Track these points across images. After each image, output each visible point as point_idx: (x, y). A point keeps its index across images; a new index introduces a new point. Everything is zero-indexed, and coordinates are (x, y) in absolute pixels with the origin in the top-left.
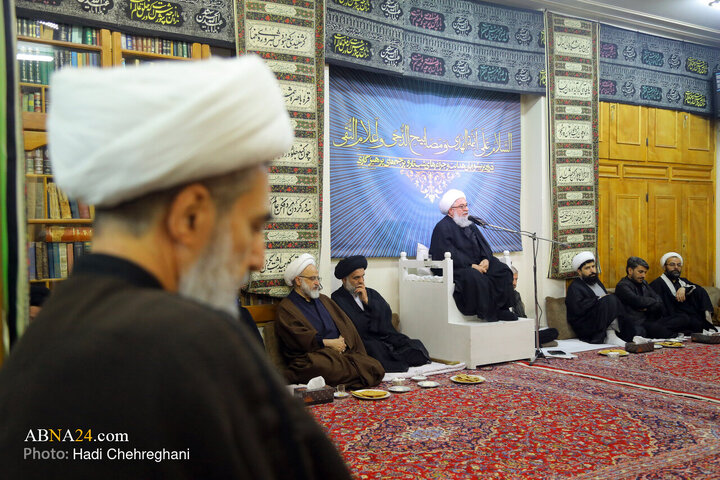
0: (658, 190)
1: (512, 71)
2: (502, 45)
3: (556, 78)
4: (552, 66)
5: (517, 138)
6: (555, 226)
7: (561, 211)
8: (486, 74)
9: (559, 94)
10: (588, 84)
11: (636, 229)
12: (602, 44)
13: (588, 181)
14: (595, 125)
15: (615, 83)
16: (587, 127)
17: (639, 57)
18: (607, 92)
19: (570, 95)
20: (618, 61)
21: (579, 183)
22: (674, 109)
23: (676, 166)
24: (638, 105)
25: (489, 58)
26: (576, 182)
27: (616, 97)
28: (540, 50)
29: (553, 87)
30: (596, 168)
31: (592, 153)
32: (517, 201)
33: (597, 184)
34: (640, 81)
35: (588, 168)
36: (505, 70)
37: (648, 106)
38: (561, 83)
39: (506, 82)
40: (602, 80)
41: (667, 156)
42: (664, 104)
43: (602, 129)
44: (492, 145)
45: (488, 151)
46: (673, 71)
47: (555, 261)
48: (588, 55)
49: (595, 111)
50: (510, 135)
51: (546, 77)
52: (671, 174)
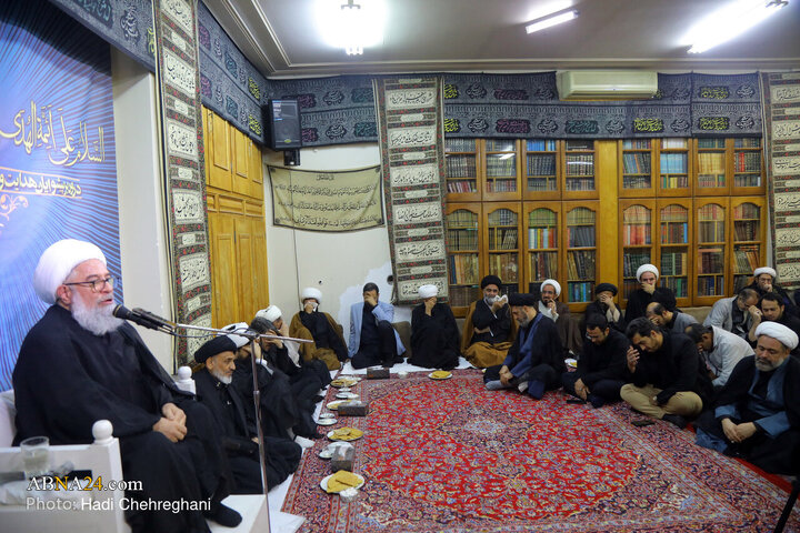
1: (116, 11)
4: (159, 27)
5: (110, 138)
21: (192, 219)
22: (244, 133)
24: (225, 119)
39: (110, 24)
44: (77, 145)
50: (101, 131)
51: (155, 42)
52: (245, 209)
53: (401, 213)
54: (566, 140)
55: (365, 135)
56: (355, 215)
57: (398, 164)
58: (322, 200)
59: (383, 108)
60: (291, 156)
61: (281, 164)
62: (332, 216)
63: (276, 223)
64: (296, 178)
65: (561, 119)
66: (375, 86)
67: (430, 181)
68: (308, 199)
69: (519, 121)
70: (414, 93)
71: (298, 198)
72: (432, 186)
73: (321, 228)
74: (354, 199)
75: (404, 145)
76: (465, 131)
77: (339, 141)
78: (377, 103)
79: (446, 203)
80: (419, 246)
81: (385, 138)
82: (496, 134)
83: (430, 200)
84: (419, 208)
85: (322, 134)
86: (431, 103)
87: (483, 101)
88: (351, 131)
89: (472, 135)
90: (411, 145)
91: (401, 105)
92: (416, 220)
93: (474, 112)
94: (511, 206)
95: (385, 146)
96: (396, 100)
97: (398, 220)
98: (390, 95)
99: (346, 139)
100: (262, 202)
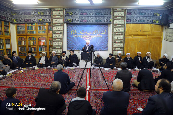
0: (143, 40)
1: (103, 20)
2: (101, 16)
3: (114, 20)
4: (113, 18)
5: (107, 31)
6: (113, 47)
7: (114, 44)
8: (97, 21)
9: (115, 23)
10: (123, 21)
11: (136, 47)
12: (127, 13)
13: (122, 38)
14: (124, 28)
15: (131, 20)
17: (138, 14)
18: (129, 21)
19: (118, 23)
20: (131, 16)
21: (119, 39)
22: (149, 24)
23: (149, 35)
24: (138, 23)
25: (97, 18)
27: (131, 22)
28: (110, 16)
29: (113, 22)
30: (124, 36)
31: (123, 33)
33: (124, 39)
34: (138, 19)
36: (101, 20)
39: (102, 22)
40: (127, 20)
41: (147, 33)
42: (146, 23)
43: (126, 29)
45: (100, 34)
46: (149, 16)
51: (112, 20)
52: (148, 37)
60: (169, 26)
61: (167, 27)
63: (165, 40)
100: (161, 35)
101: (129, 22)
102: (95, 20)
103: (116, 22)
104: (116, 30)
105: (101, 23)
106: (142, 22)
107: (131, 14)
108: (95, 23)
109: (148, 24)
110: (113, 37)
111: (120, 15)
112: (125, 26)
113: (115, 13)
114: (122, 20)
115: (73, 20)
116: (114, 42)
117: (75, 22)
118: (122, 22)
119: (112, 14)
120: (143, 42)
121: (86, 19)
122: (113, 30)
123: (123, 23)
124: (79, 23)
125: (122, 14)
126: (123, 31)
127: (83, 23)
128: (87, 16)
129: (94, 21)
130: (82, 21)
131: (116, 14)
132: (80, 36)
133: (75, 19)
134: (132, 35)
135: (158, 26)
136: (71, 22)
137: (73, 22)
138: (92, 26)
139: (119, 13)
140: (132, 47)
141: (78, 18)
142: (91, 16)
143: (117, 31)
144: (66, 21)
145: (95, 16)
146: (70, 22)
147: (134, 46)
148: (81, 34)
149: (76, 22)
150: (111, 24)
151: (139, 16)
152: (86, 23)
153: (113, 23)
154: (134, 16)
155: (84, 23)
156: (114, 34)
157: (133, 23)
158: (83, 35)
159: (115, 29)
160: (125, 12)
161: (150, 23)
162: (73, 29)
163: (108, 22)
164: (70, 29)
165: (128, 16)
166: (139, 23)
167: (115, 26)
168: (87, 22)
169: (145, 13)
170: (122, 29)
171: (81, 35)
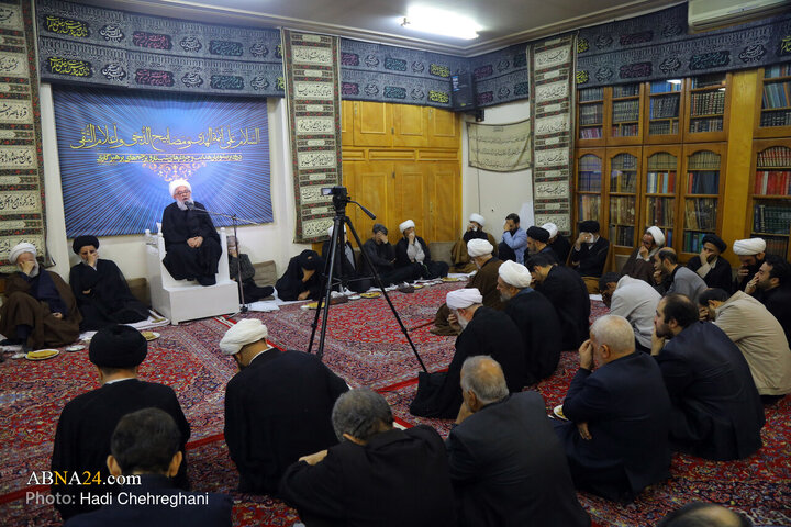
0: (404, 168)
1: (247, 80)
2: (236, 58)
3: (295, 83)
4: (290, 74)
5: (265, 132)
6: (298, 202)
7: (303, 190)
8: (219, 83)
9: (298, 96)
10: (330, 87)
11: (382, 200)
12: (343, 54)
13: (332, 164)
14: (337, 119)
15: (357, 85)
16: (330, 121)
17: (381, 64)
18: (350, 92)
19: (311, 96)
20: (359, 68)
21: (322, 167)
22: (419, 105)
23: (422, 149)
24: (382, 102)
25: (222, 69)
26: (318, 166)
27: (358, 96)
28: (278, 60)
29: (292, 90)
30: (339, 153)
31: (334, 142)
32: (268, 182)
33: (339, 165)
34: (383, 82)
35: (331, 155)
36: (241, 78)
37: (392, 103)
38: (299, 87)
39: (241, 88)
40: (343, 84)
41: (414, 142)
42: (410, 101)
43: (344, 123)
44: (239, 139)
45: (233, 144)
46: (416, 74)
47: (299, 230)
48: (329, 63)
49: (337, 108)
50: (257, 130)
51: (284, 82)
52: (418, 156)
53: (542, 158)
54: (691, 77)
55: (521, 94)
56: (515, 159)
57: (541, 116)
58: (496, 147)
59: (532, 69)
60: (480, 116)
61: (473, 120)
62: (501, 159)
63: (470, 165)
64: (481, 131)
65: (685, 56)
66: (528, 52)
67: (561, 129)
68: (488, 146)
69: (642, 64)
70: (554, 52)
71: (482, 146)
72: (564, 133)
73: (494, 169)
74: (514, 146)
75: (545, 99)
76: (593, 81)
77: (505, 99)
78: (529, 66)
79: (576, 148)
80: (552, 185)
81: (533, 95)
82: (620, 81)
83: (562, 146)
84: (554, 153)
85: (495, 96)
86: (565, 59)
87: (609, 50)
88: (512, 91)
89: (598, 84)
90: (550, 98)
91: (546, 65)
92: (552, 164)
93: (601, 62)
94: (630, 150)
95: (533, 102)
96: (542, 60)
97: (538, 164)
98: (538, 57)
99: (509, 98)
100: (456, 150)
101: (353, 96)
102: (212, 78)
103: (303, 90)
104: (305, 125)
105: (237, 92)
106: (396, 97)
107: (358, 64)
108: (213, 91)
109: (415, 107)
110: (295, 161)
111: (316, 61)
112: (338, 113)
113: (296, 51)
114: (326, 84)
115: (90, 65)
116: (301, 179)
117: (104, 82)
118: (325, 91)
119: (283, 52)
120: (406, 175)
121: (162, 69)
122: (293, 126)
123: (331, 97)
124: (132, 86)
125: (324, 56)
126: (331, 130)
127: (148, 87)
128: (167, 52)
129: (207, 81)
130: (143, 75)
131: (300, 55)
132: (133, 158)
133: (104, 63)
134: (367, 150)
135: (445, 114)
136: (84, 80)
137: (95, 80)
138: (194, 103)
139: (310, 51)
140: (369, 197)
141: (121, 60)
142: (189, 54)
143: (311, 131)
144: (49, 68)
145: (209, 56)
146: (74, 79)
147: (376, 193)
148: (137, 149)
149: (112, 82)
150: (283, 101)
151: (384, 70)
152: (167, 88)
153: (292, 97)
154: (367, 69)
155: (156, 87)
156: (299, 144)
157: (367, 97)
158: (154, 152)
159: (299, 121)
160: (335, 51)
161: (423, 102)
162: (89, 118)
163: (271, 91)
164: (71, 120)
165: (348, 67)
166: (387, 102)
167: (298, 110)
168: (172, 85)
169: (405, 62)
170: (326, 127)
171: (140, 152)
